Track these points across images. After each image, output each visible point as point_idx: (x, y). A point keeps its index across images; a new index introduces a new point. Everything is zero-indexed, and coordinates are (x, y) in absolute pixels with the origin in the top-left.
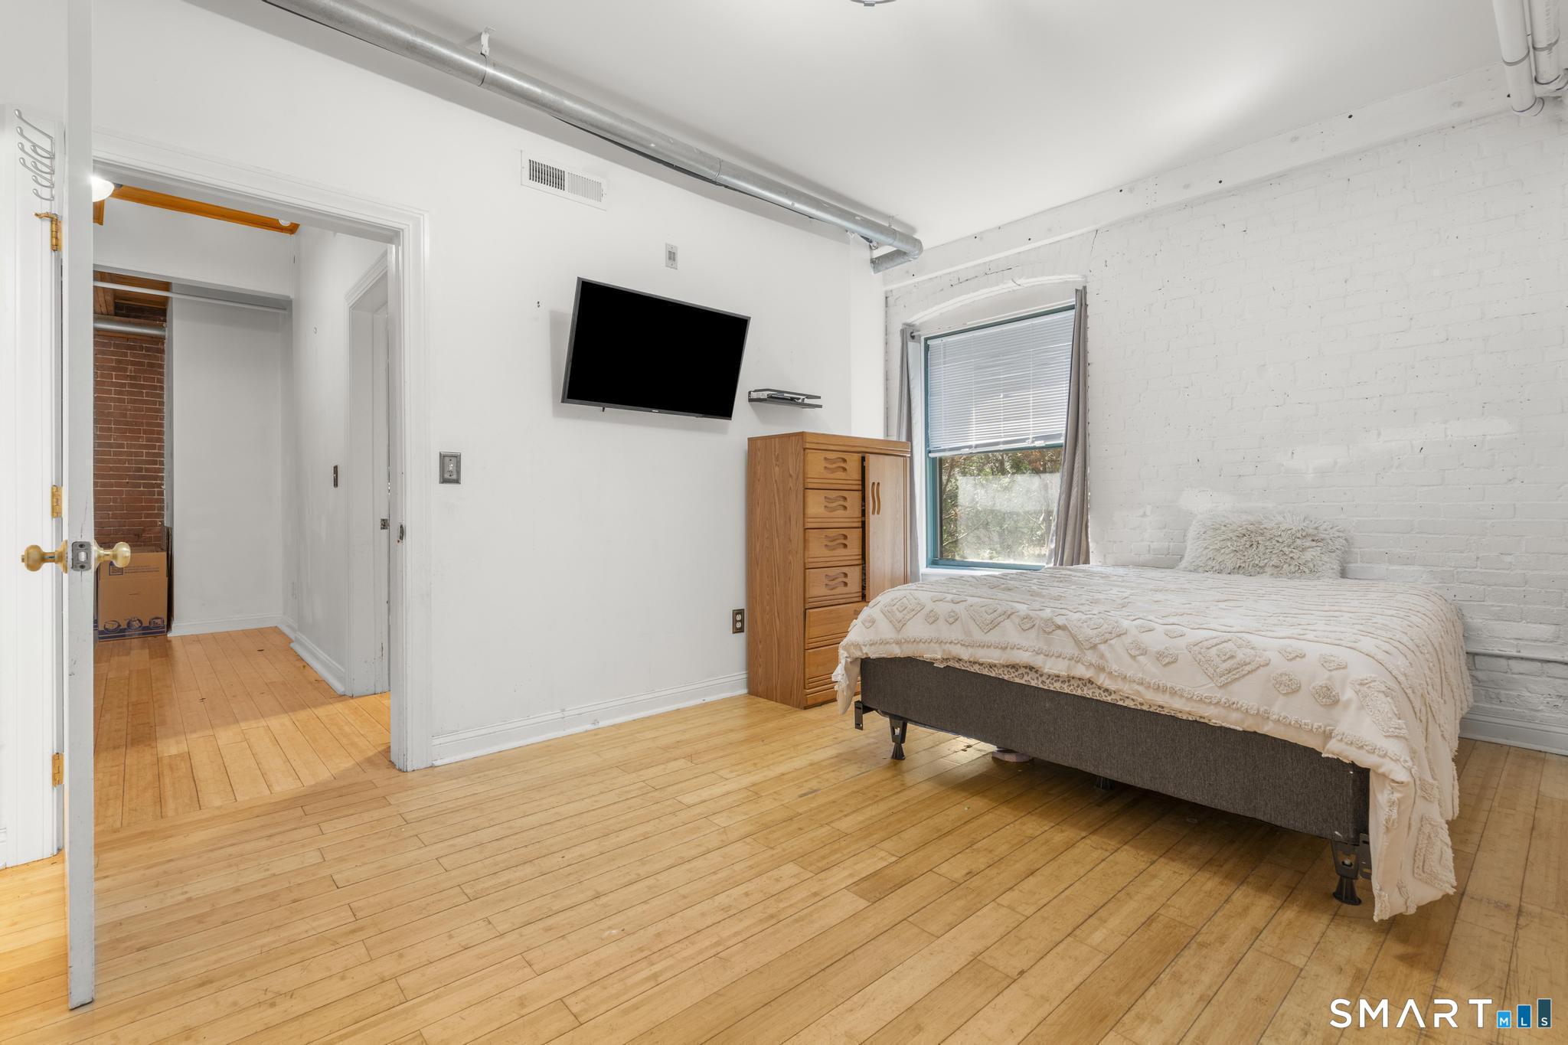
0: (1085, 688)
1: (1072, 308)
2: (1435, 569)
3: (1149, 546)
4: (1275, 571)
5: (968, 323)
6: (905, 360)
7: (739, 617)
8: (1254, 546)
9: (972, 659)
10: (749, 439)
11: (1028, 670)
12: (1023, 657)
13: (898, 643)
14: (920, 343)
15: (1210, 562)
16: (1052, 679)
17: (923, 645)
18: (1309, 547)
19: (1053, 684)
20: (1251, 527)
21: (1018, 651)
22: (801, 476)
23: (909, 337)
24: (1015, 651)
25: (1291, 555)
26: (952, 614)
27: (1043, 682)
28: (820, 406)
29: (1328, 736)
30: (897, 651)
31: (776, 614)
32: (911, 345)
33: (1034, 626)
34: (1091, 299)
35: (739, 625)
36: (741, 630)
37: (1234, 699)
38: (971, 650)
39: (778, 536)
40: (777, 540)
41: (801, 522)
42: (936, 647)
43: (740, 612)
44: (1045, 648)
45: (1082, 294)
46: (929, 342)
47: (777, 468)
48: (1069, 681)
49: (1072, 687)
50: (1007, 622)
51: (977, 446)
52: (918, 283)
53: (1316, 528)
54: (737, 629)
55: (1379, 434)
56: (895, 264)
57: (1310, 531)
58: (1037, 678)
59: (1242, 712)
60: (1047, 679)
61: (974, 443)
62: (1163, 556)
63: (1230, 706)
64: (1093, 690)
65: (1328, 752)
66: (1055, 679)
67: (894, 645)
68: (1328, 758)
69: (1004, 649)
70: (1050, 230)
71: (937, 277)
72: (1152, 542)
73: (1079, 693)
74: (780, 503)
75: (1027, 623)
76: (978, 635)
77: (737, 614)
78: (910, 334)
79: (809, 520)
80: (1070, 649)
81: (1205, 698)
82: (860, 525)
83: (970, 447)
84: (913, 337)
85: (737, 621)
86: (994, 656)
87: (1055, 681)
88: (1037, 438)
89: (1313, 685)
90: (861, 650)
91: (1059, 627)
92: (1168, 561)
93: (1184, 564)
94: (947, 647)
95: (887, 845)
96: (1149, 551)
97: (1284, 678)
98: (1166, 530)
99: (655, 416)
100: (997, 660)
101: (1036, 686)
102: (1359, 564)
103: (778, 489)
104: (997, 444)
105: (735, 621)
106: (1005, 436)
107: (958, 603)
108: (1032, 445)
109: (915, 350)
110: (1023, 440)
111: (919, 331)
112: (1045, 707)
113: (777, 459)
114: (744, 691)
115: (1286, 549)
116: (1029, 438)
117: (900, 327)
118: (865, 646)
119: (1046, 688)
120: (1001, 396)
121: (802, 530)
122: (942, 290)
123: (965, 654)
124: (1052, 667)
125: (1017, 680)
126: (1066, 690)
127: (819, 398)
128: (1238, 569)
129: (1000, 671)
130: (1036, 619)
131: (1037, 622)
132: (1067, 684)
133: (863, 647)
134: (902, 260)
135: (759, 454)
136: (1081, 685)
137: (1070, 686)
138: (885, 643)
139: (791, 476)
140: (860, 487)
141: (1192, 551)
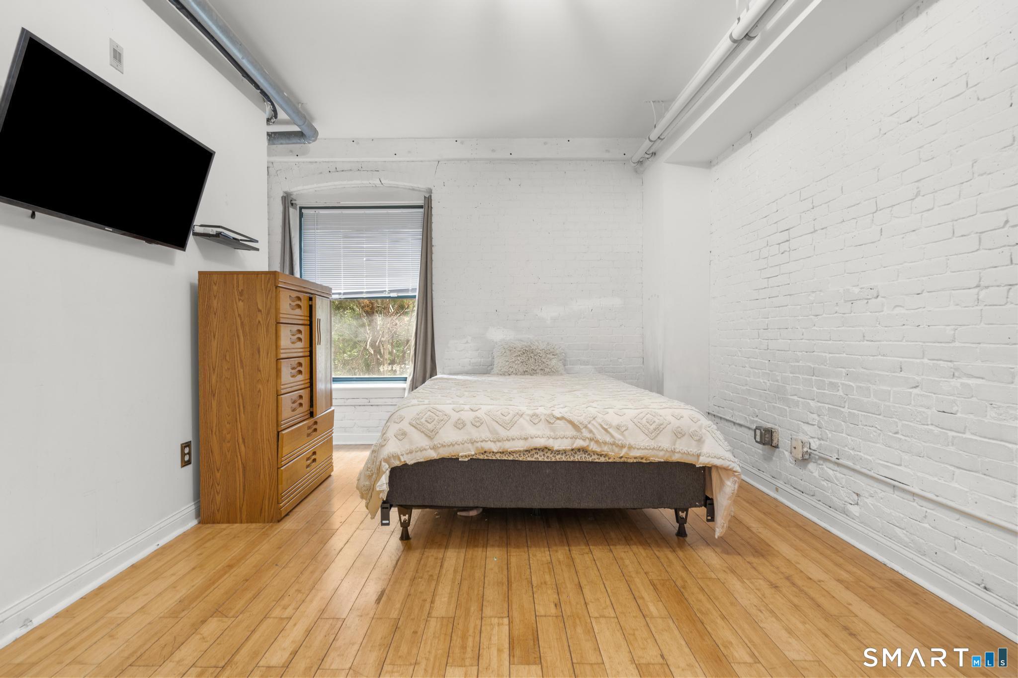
0: (576, 456)
1: (421, 207)
2: (596, 367)
3: (470, 361)
4: (542, 372)
5: (341, 203)
6: (287, 221)
7: (187, 450)
8: (530, 359)
9: (500, 451)
10: (200, 273)
11: (537, 451)
12: (541, 442)
13: (434, 448)
14: (296, 210)
15: (510, 369)
16: (555, 453)
17: (458, 446)
18: (553, 358)
19: (555, 457)
20: (527, 349)
21: (537, 439)
22: (273, 311)
23: (290, 204)
24: (535, 440)
25: (547, 363)
26: (477, 419)
27: (548, 457)
28: (257, 250)
29: (699, 456)
30: (433, 455)
31: (241, 440)
32: (291, 210)
33: (541, 420)
34: (434, 204)
35: (187, 458)
36: (189, 462)
37: (659, 445)
38: (499, 444)
39: (242, 367)
40: (241, 371)
41: (274, 353)
42: (470, 446)
43: (188, 445)
44: (552, 434)
45: (428, 200)
46: (303, 211)
47: (241, 304)
48: (565, 453)
49: (568, 456)
50: (521, 420)
51: (345, 294)
52: (299, 162)
53: (554, 348)
54: (185, 462)
55: (577, 302)
56: (290, 142)
57: (552, 350)
58: (544, 455)
59: (664, 451)
60: (551, 454)
61: (342, 292)
62: (477, 367)
63: (659, 449)
64: (581, 456)
65: (700, 464)
66: (557, 453)
67: (429, 450)
68: (700, 467)
69: (526, 439)
70: (409, 152)
71: (316, 162)
72: (471, 359)
73: (572, 459)
74: (244, 336)
75: (535, 419)
76: (503, 433)
77: (185, 447)
78: (288, 201)
79: (282, 351)
80: (571, 432)
81: (647, 446)
82: (308, 354)
83: (340, 294)
84: (292, 204)
85: (185, 454)
86: (520, 445)
87: (557, 454)
88: (391, 291)
89: (691, 430)
90: (399, 459)
91: (558, 419)
92: (485, 370)
93: (496, 370)
94: (479, 445)
95: (488, 611)
96: (470, 364)
97: (679, 429)
98: (479, 351)
99: (108, 235)
100: (522, 448)
101: (543, 460)
102: (569, 366)
103: (242, 323)
104: (362, 293)
105: (183, 455)
106: (367, 288)
107: (476, 411)
108: (388, 295)
109: (294, 214)
110: (382, 292)
111: (295, 200)
112: (546, 473)
113: (241, 294)
114: (194, 523)
115: (544, 360)
116: (385, 291)
117: (282, 194)
118: (402, 455)
119: (549, 460)
120: (365, 260)
121: (274, 360)
122: (321, 173)
123: (495, 447)
124: (557, 445)
125: (529, 459)
126: (564, 459)
127: (257, 241)
128: (525, 373)
129: (518, 455)
130: (541, 415)
131: (543, 417)
132: (564, 455)
133: (401, 457)
134: (299, 141)
135: (215, 288)
136: (573, 454)
137: (566, 455)
138: (422, 450)
139: (260, 311)
140: (308, 323)
141: (500, 363)
